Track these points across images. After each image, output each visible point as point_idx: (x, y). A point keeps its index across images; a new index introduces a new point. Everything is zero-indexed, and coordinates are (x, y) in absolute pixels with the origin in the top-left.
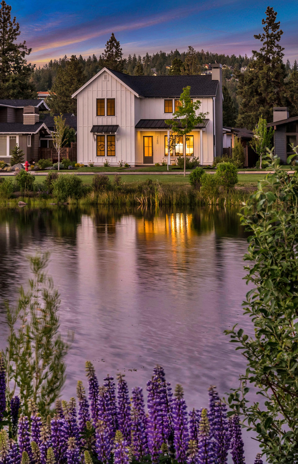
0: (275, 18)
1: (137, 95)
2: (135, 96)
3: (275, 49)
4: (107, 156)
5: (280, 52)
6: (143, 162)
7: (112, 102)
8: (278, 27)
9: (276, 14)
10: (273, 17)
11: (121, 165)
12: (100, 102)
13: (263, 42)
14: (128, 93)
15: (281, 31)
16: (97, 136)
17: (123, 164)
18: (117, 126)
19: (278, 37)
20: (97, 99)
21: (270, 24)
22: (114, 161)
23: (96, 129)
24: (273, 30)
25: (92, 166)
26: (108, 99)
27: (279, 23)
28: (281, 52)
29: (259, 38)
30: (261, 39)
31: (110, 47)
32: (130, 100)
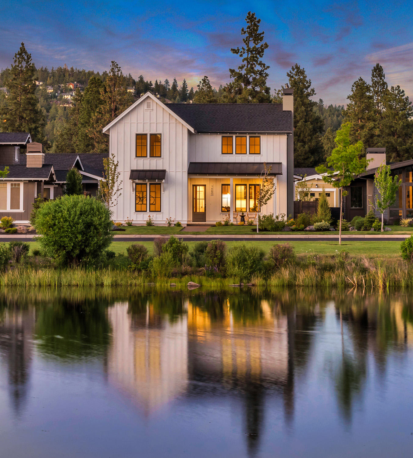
0: (257, 26)
1: (192, 130)
2: (188, 130)
3: (258, 68)
4: (150, 211)
5: (263, 71)
6: (192, 219)
7: (156, 139)
8: (261, 39)
9: (259, 22)
10: (255, 25)
11: (170, 224)
12: (140, 137)
13: (242, 58)
14: (180, 128)
15: (266, 44)
16: (136, 184)
17: (172, 222)
18: (164, 171)
19: (260, 52)
20: (137, 135)
21: (251, 34)
22: (159, 219)
23: (136, 175)
24: (254, 42)
25: (130, 225)
26: (151, 135)
27: (263, 33)
28: (265, 71)
29: (237, 53)
30: (239, 54)
31: (19, 61)
32: (181, 135)
